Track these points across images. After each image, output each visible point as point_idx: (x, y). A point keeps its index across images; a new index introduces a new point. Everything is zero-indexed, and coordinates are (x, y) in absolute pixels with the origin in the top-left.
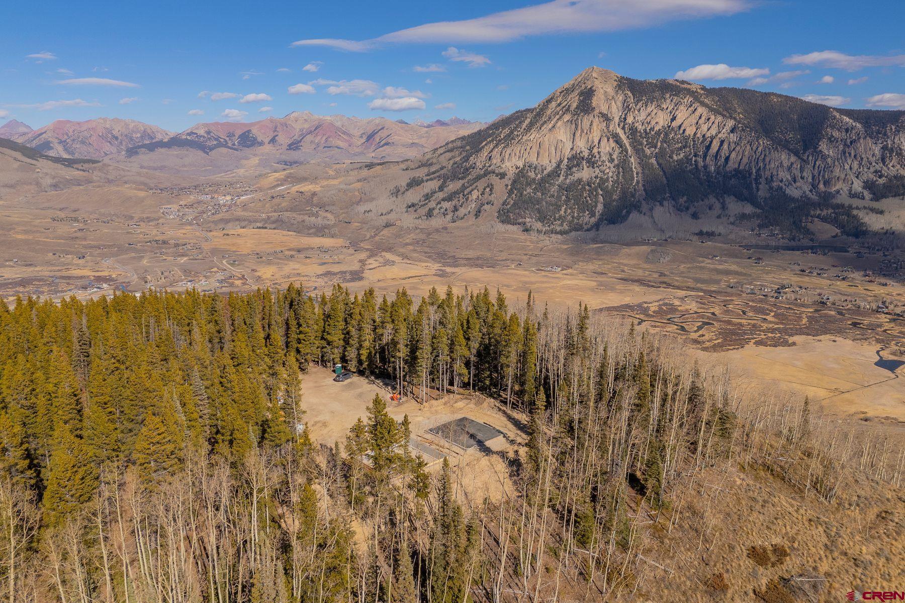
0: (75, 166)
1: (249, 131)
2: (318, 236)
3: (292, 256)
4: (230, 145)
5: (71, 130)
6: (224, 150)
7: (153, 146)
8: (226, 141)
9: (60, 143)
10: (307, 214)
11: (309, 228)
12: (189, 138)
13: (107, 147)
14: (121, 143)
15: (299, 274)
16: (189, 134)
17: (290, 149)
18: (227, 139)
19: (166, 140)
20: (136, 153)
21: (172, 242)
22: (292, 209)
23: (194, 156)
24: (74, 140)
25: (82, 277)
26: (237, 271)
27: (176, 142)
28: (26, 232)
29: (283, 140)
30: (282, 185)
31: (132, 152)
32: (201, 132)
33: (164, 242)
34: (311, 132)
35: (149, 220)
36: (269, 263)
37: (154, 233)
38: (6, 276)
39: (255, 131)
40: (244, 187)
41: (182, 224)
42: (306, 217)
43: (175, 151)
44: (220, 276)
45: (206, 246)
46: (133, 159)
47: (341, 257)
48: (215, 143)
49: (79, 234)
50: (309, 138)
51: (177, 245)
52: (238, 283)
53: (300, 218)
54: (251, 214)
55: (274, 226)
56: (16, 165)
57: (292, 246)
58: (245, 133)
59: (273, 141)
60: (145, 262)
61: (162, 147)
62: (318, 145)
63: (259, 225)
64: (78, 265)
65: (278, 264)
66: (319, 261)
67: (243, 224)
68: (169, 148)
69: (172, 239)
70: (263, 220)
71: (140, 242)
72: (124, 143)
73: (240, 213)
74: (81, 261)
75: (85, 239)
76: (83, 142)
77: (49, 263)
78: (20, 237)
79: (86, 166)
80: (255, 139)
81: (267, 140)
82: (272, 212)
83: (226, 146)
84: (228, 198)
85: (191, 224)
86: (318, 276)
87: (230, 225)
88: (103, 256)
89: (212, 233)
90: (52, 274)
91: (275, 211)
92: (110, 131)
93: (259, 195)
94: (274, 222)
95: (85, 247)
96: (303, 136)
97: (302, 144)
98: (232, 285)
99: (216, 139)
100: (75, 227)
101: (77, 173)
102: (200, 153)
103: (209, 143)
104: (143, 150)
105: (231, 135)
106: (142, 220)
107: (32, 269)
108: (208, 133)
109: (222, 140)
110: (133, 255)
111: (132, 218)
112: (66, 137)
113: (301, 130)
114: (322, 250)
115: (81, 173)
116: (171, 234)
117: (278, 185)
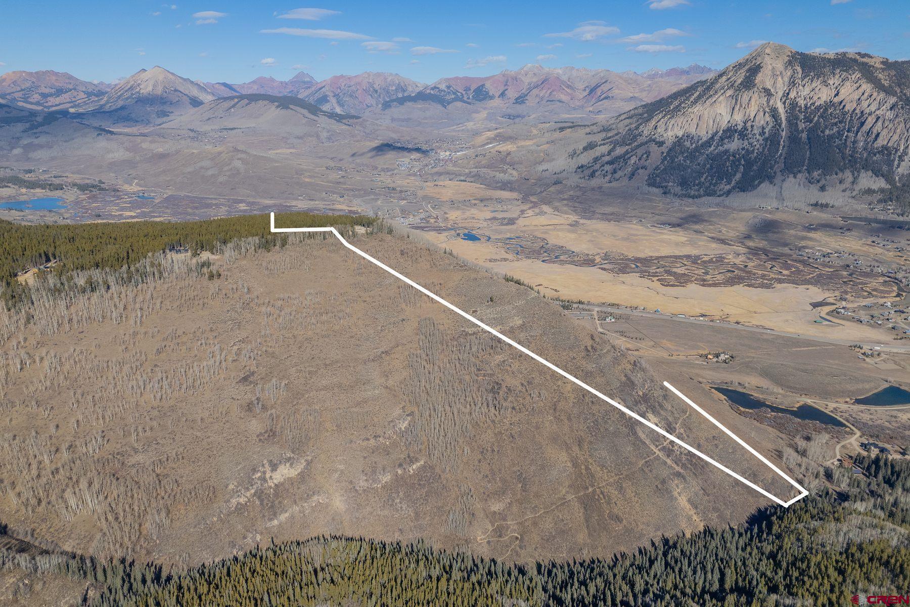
0: (344, 121)
1: (483, 86)
2: (501, 189)
3: (475, 205)
4: (465, 99)
5: (343, 84)
6: (459, 104)
7: (402, 101)
8: (462, 95)
9: (334, 96)
10: (499, 171)
11: (497, 182)
12: (432, 92)
13: (369, 100)
14: (380, 96)
15: (473, 218)
16: (433, 89)
17: (516, 103)
18: (464, 93)
19: (413, 95)
20: (390, 106)
21: (398, 189)
22: (488, 167)
23: (435, 109)
24: (344, 94)
25: (341, 210)
26: (434, 213)
27: (421, 96)
28: (310, 177)
29: (512, 94)
30: (491, 143)
31: (386, 105)
32: (443, 87)
33: (394, 189)
34: (536, 87)
35: (388, 170)
36: (458, 208)
37: (388, 181)
38: (300, 206)
39: (488, 85)
40: (462, 144)
41: (410, 175)
42: (497, 174)
43: (419, 105)
44: (422, 216)
45: (420, 193)
46: (387, 111)
47: (509, 207)
48: (453, 96)
49: (342, 180)
50: (535, 92)
51: (401, 192)
52: (432, 221)
53: (492, 174)
54: (458, 169)
55: (472, 179)
56: (304, 121)
57: (478, 196)
58: (479, 87)
59: (503, 94)
60: (379, 202)
61: (409, 101)
62: (542, 99)
63: (462, 178)
64: (339, 202)
65: (463, 209)
66: (493, 209)
67: (451, 177)
68: (415, 102)
69: (399, 186)
70: (466, 174)
71: (378, 188)
72: (382, 96)
73: (450, 167)
74: (342, 199)
75: (345, 184)
76: (351, 96)
77: (323, 199)
78: (307, 180)
79: (351, 121)
80: (487, 93)
81: (497, 95)
82: (473, 168)
83: (462, 100)
84: (448, 153)
85: (415, 175)
86: (486, 220)
87: (442, 177)
88: (355, 196)
89: (427, 184)
90: (324, 207)
91: (476, 168)
92: (371, 85)
93: (470, 152)
94: (473, 177)
95: (344, 189)
96: (530, 90)
97: (526, 98)
98: (428, 222)
99: (454, 93)
100: (340, 174)
101: (344, 127)
102: (440, 107)
103: (448, 97)
104: (395, 103)
105: (467, 89)
106: (383, 170)
107: (313, 203)
108: (448, 87)
109: (459, 94)
110: (373, 197)
111: (376, 168)
112: (339, 90)
113: (529, 84)
114: (500, 201)
115: (347, 127)
116: (400, 182)
117: (488, 144)
